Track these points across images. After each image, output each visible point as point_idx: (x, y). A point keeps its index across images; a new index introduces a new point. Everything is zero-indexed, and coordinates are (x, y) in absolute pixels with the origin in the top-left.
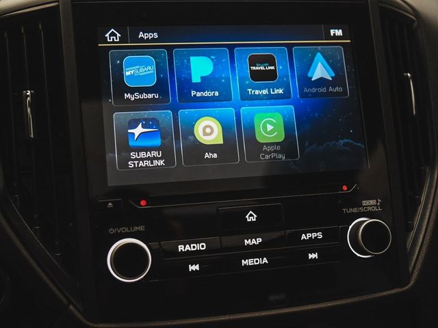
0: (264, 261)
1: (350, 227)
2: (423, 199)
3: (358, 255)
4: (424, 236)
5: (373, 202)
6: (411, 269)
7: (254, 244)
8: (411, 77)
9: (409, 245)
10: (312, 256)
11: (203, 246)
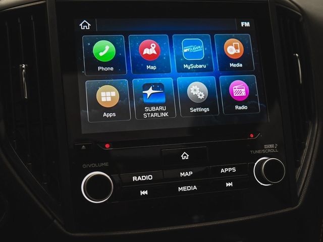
0: (194, 188)
1: (256, 164)
2: (307, 144)
3: (262, 184)
4: (308, 171)
5: (271, 146)
6: (299, 194)
7: (187, 176)
8: (298, 57)
9: (297, 178)
10: (229, 184)
11: (150, 177)
